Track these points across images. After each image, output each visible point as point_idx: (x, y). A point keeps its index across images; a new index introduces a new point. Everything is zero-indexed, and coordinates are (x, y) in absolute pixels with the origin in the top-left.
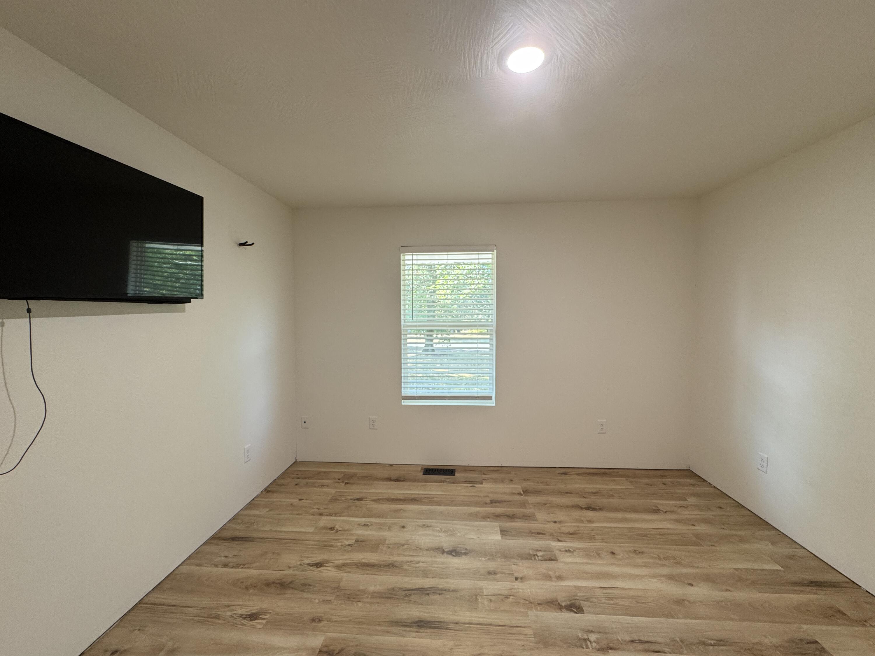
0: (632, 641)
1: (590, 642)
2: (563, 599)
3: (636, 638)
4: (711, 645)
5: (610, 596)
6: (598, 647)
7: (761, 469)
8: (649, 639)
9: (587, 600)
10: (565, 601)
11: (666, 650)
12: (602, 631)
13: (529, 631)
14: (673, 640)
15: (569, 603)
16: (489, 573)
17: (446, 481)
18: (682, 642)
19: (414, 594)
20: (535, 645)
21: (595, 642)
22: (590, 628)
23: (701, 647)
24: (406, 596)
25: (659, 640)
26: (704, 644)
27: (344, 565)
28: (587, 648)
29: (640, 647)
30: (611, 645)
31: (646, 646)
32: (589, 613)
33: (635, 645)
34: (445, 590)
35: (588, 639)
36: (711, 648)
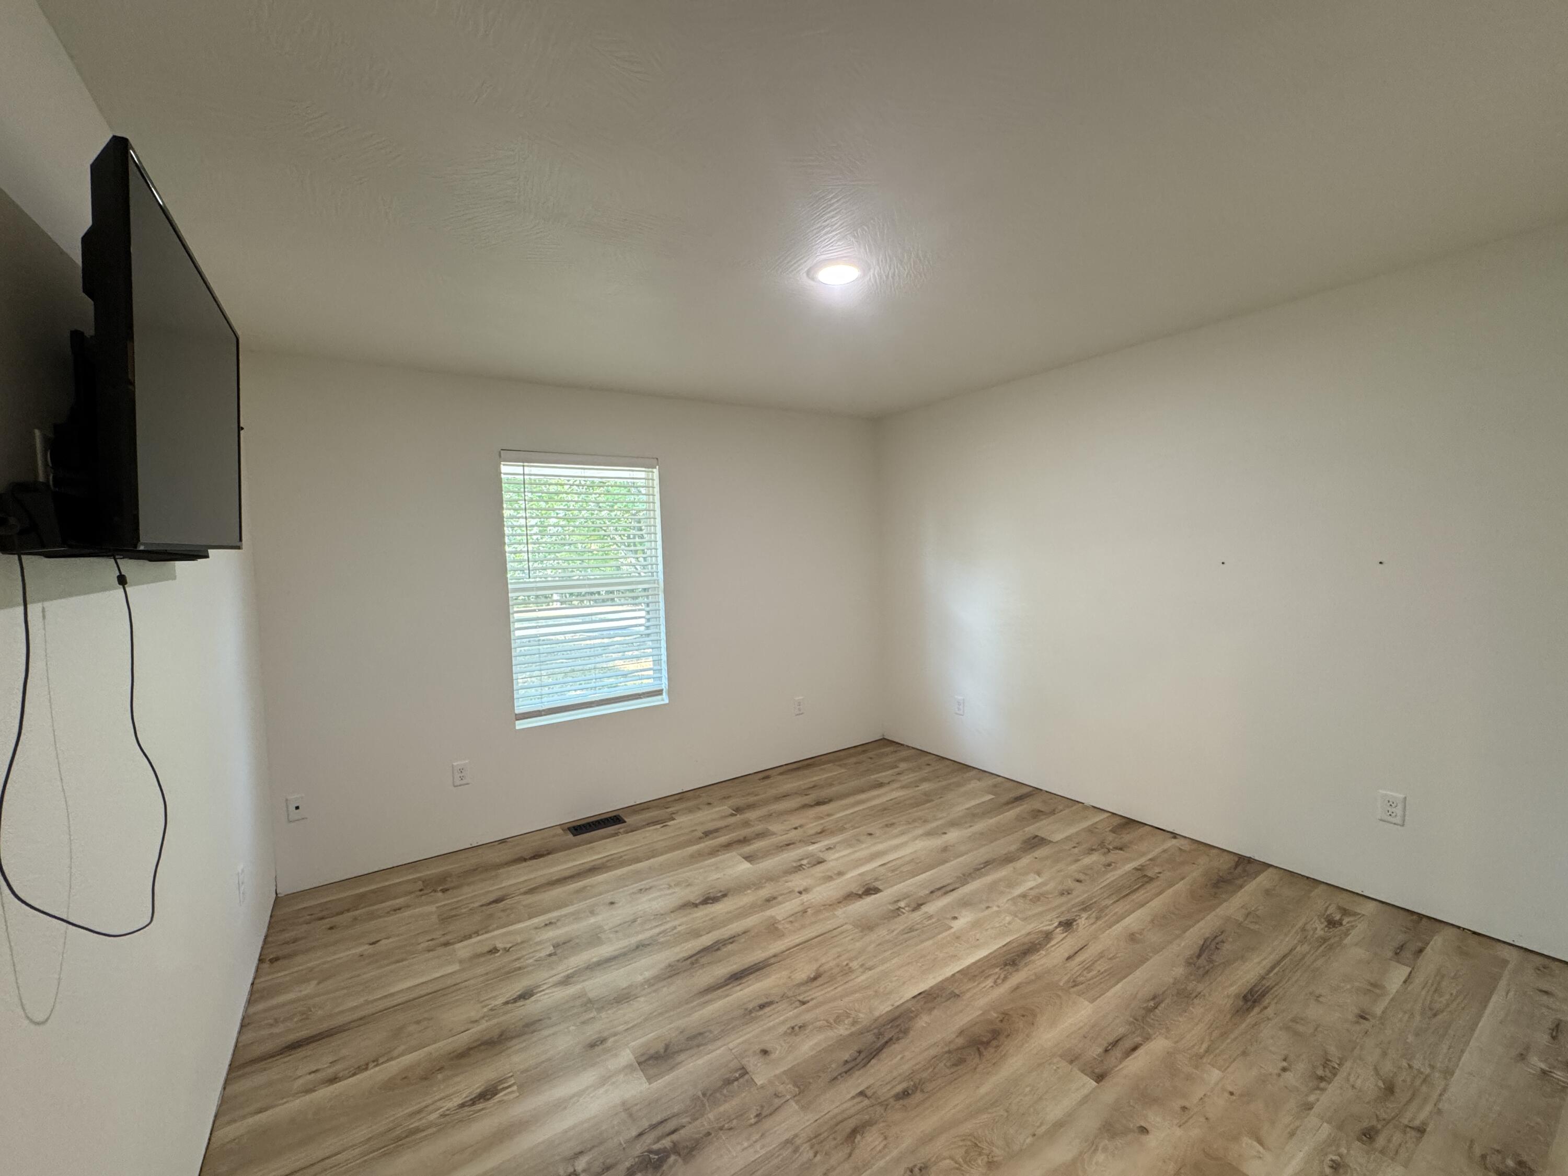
0: (932, 892)
1: (902, 908)
2: (857, 889)
3: (932, 889)
4: (982, 868)
5: (892, 868)
6: (910, 909)
7: (958, 712)
8: (942, 885)
9: (876, 879)
10: (859, 889)
11: (957, 886)
12: (906, 896)
13: (849, 927)
14: (958, 877)
15: (863, 889)
16: (768, 900)
17: (620, 833)
18: (964, 875)
19: (701, 957)
20: (861, 934)
21: (906, 907)
22: (896, 899)
23: (977, 872)
24: (692, 964)
25: (949, 881)
26: (978, 870)
27: (568, 977)
28: (904, 913)
29: (940, 893)
30: (920, 902)
31: (943, 890)
32: (886, 888)
33: (935, 894)
34: (734, 937)
35: (900, 907)
36: (983, 870)
